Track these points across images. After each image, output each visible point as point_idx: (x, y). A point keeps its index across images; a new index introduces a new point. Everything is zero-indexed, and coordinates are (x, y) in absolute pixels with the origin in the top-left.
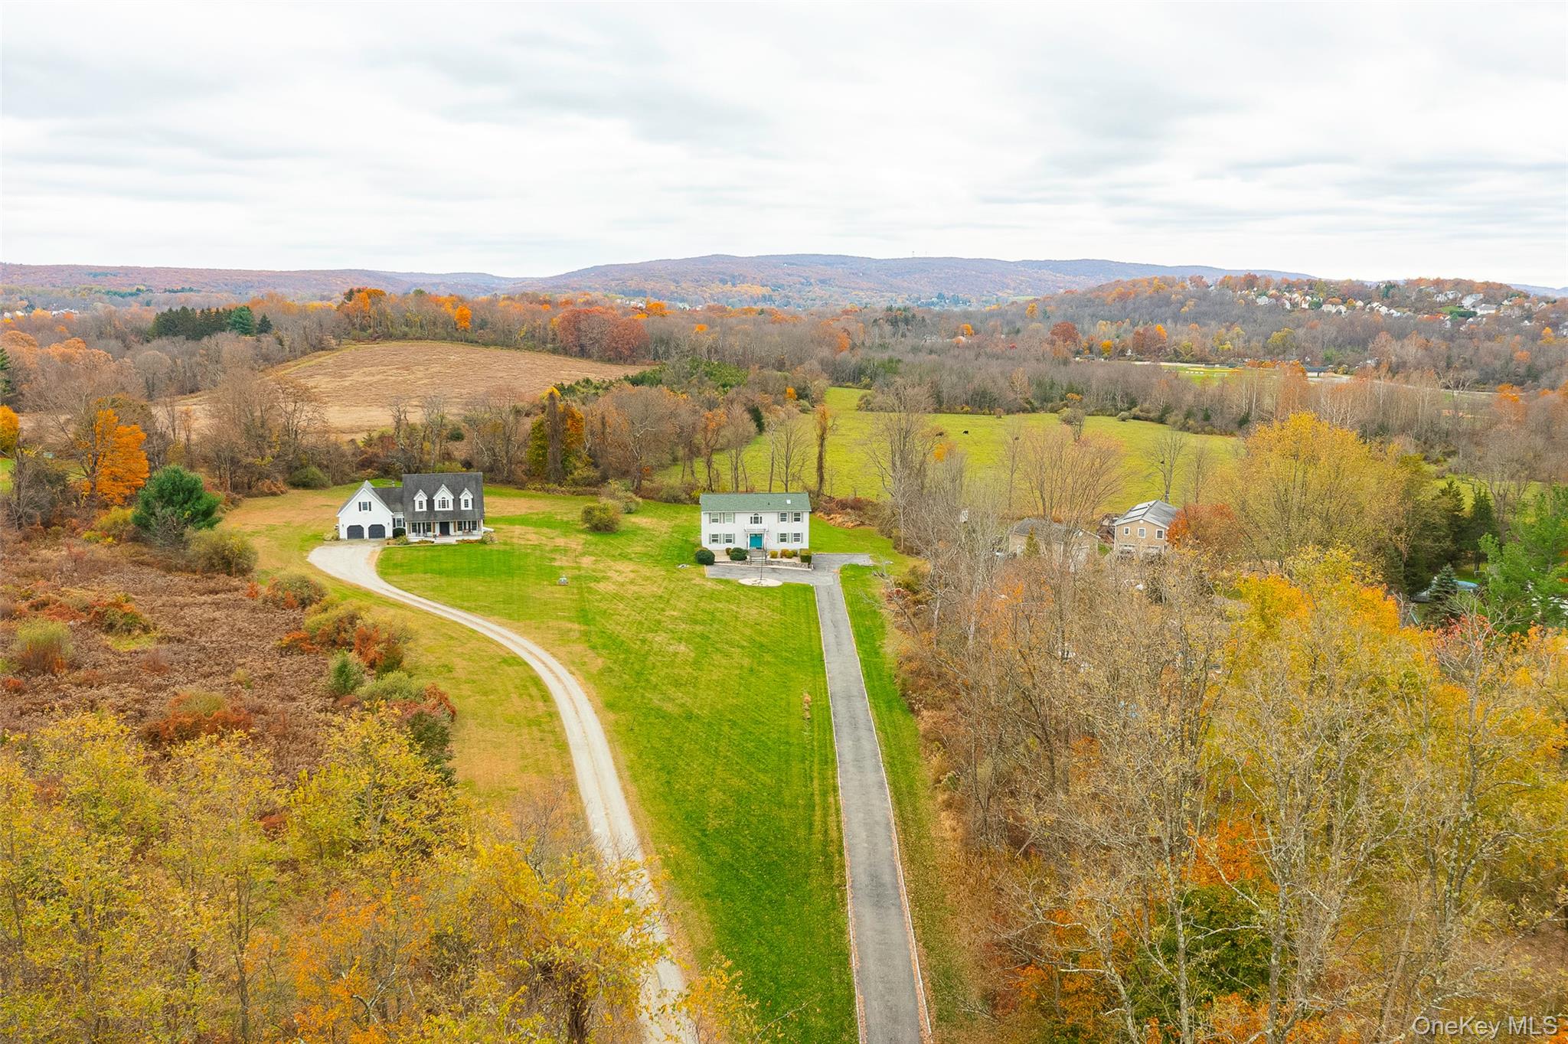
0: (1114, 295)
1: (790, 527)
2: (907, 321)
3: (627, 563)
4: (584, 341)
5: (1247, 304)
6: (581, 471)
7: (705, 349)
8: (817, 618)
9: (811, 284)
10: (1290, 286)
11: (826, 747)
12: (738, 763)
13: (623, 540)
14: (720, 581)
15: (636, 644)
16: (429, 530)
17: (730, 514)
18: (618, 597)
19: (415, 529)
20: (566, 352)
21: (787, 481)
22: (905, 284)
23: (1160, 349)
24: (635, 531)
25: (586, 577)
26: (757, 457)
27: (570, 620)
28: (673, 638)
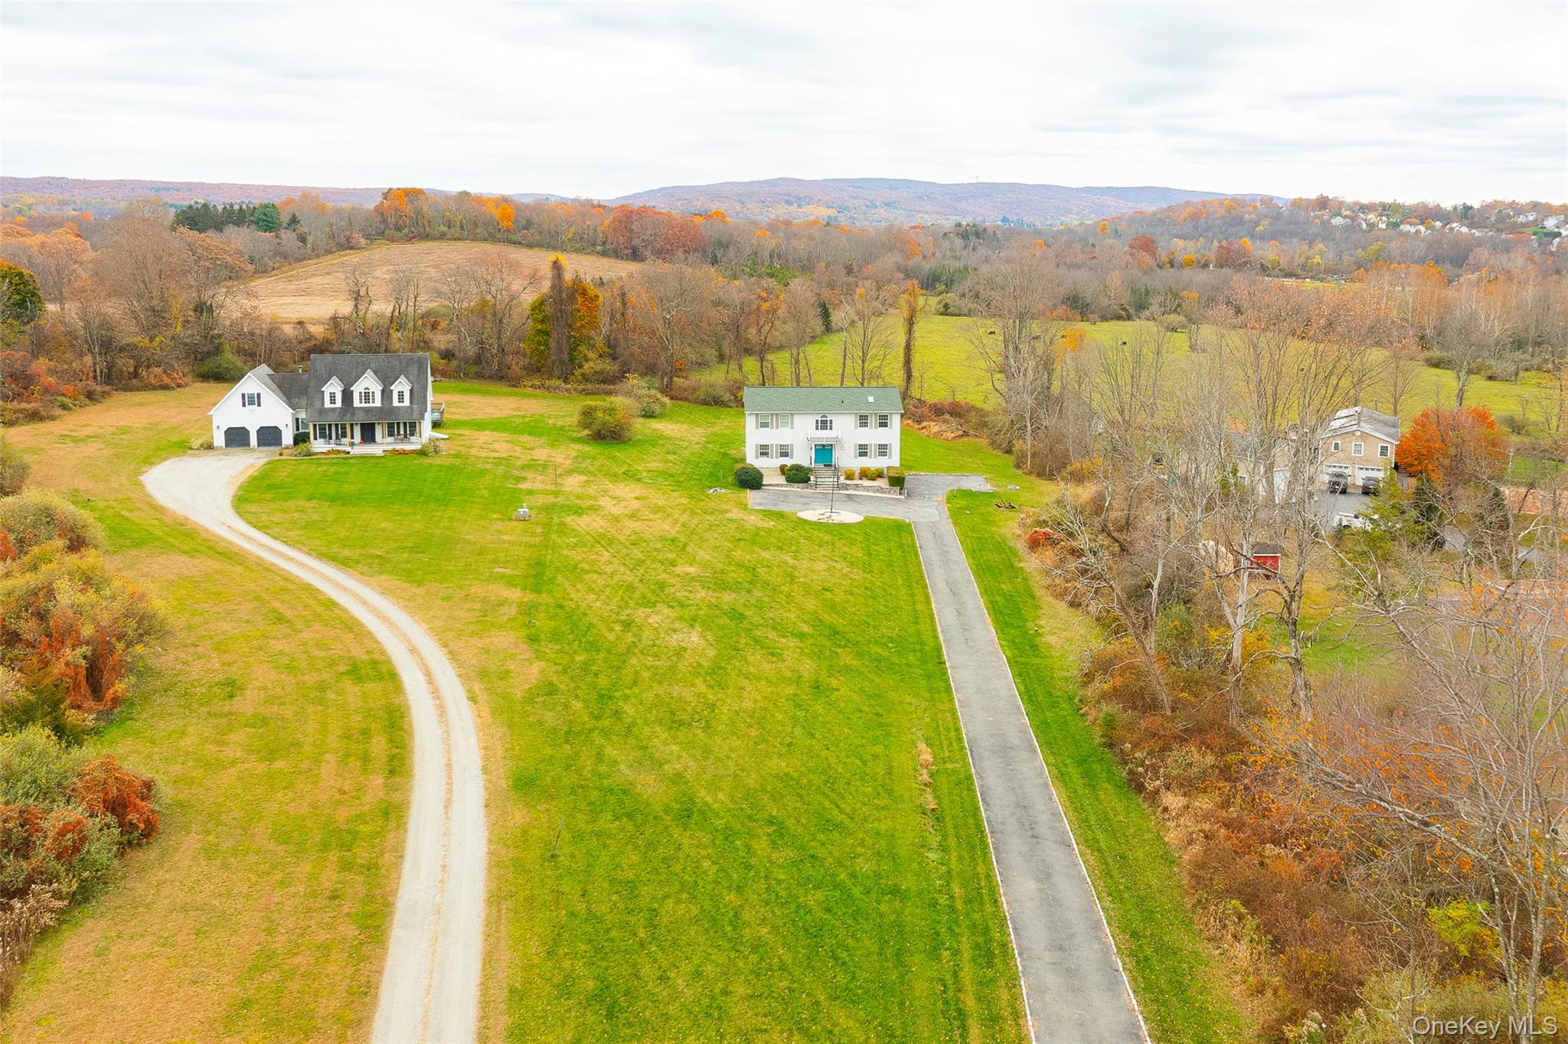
0: (1185, 215)
1: (873, 435)
2: (977, 235)
3: (632, 485)
4: (636, 242)
5: (1323, 223)
6: (593, 364)
7: (767, 254)
8: (922, 577)
9: (876, 207)
10: (1365, 208)
11: (982, 903)
12: (783, 968)
13: (634, 452)
14: (768, 514)
15: (612, 630)
16: (344, 435)
17: (784, 416)
18: (604, 540)
19: (324, 433)
20: (617, 254)
21: (863, 379)
22: (970, 208)
23: (1245, 263)
24: (654, 441)
25: (563, 506)
26: (824, 356)
27: (511, 583)
28: (681, 619)
